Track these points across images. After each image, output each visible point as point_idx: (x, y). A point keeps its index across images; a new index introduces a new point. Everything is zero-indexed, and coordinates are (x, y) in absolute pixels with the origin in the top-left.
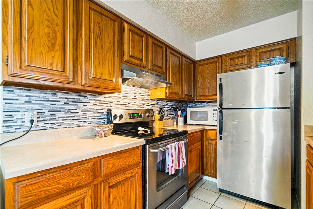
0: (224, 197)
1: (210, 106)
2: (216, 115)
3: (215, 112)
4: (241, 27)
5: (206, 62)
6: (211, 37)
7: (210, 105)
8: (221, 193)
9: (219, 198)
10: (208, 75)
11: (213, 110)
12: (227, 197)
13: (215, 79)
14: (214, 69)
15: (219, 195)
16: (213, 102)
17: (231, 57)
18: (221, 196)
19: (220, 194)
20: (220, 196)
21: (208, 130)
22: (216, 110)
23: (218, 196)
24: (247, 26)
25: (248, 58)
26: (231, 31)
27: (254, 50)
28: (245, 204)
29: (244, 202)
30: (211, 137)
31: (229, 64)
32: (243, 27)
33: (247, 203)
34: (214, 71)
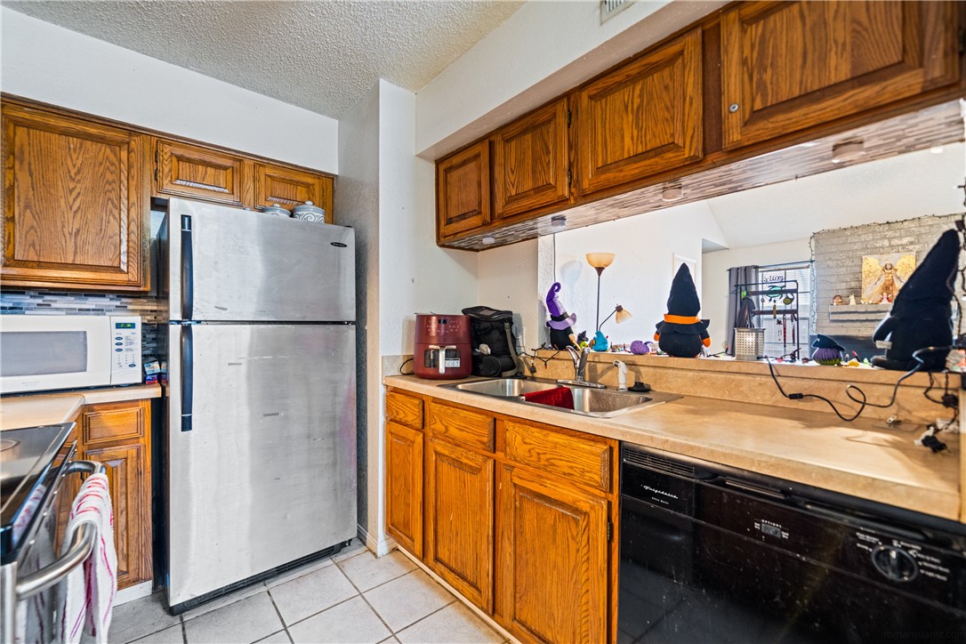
0: (200, 619)
1: (57, 309)
2: (131, 343)
3: (124, 332)
4: (217, 77)
5: (63, 124)
6: (91, 35)
7: (54, 305)
8: (182, 619)
9: (188, 637)
10: (73, 180)
11: (118, 326)
12: (209, 615)
13: (110, 205)
14: (108, 168)
15: (180, 627)
16: (72, 295)
17: (179, 152)
18: (187, 626)
19: (183, 623)
20: (183, 629)
21: (95, 407)
22: (133, 326)
23: (181, 634)
24: (237, 85)
25: (235, 179)
26: (187, 67)
27: (252, 163)
28: (269, 592)
29: (261, 589)
30: (116, 431)
31: (170, 171)
32: (225, 80)
33: (269, 586)
34: (109, 176)
